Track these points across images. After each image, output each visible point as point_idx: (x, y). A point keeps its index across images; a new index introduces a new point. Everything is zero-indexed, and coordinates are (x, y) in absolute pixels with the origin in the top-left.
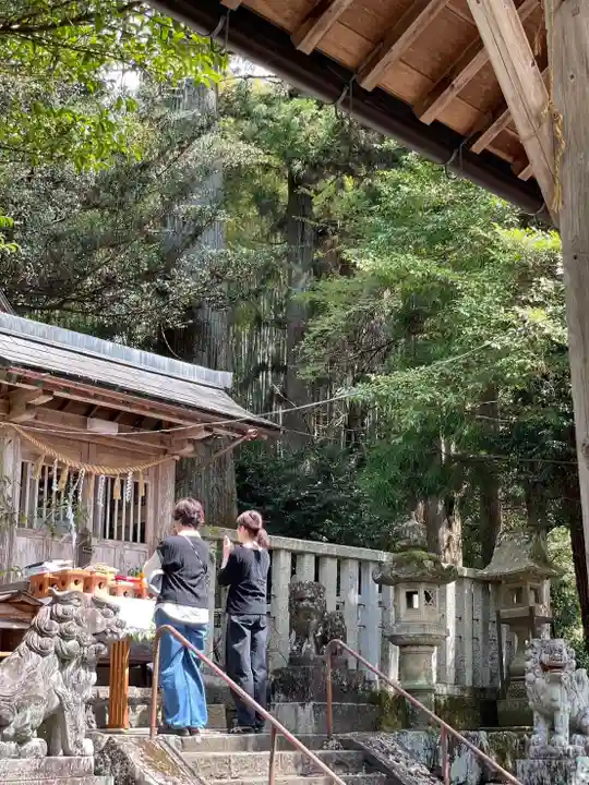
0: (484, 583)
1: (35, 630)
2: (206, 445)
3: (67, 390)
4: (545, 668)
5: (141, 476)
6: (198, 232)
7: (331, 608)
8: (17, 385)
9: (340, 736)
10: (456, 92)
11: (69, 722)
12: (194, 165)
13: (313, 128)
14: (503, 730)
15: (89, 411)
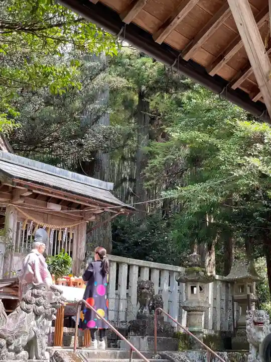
0: (226, 283)
1: (25, 301)
2: (100, 216)
3: (39, 190)
4: (255, 323)
5: (71, 230)
6: (98, 117)
7: (156, 293)
8: (17, 187)
9: (160, 352)
10: (226, 62)
11: (39, 344)
12: (96, 87)
13: (151, 71)
14: (235, 352)
15: (48, 199)
